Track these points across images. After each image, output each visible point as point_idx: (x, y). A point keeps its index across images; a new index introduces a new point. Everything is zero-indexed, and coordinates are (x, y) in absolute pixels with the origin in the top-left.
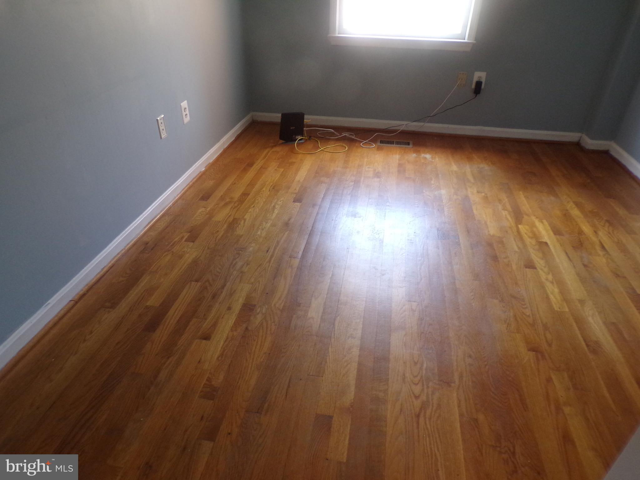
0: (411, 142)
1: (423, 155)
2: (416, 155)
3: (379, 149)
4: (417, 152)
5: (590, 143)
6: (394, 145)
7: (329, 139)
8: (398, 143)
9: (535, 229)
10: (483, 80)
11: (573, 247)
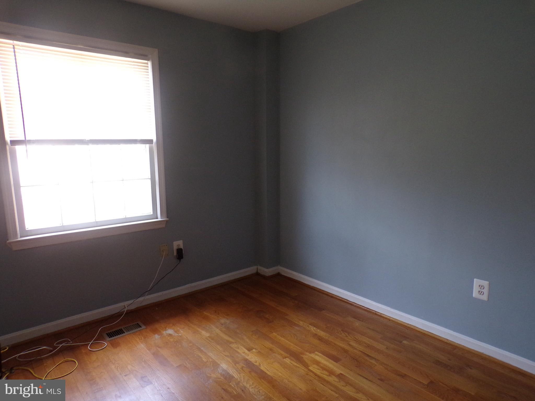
0: (140, 324)
1: (164, 333)
2: (158, 335)
3: (115, 345)
4: (155, 331)
5: (268, 271)
6: (126, 333)
7: (41, 359)
8: (128, 330)
9: (322, 365)
10: (182, 247)
11: (356, 366)
